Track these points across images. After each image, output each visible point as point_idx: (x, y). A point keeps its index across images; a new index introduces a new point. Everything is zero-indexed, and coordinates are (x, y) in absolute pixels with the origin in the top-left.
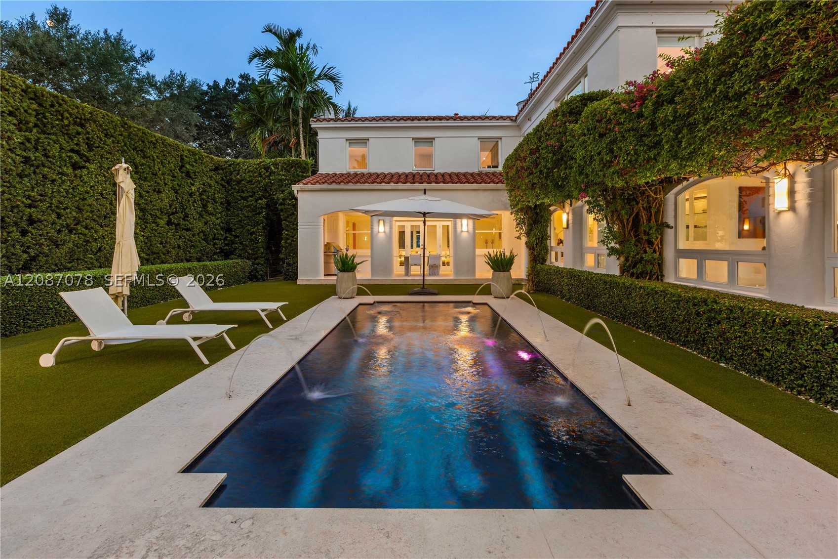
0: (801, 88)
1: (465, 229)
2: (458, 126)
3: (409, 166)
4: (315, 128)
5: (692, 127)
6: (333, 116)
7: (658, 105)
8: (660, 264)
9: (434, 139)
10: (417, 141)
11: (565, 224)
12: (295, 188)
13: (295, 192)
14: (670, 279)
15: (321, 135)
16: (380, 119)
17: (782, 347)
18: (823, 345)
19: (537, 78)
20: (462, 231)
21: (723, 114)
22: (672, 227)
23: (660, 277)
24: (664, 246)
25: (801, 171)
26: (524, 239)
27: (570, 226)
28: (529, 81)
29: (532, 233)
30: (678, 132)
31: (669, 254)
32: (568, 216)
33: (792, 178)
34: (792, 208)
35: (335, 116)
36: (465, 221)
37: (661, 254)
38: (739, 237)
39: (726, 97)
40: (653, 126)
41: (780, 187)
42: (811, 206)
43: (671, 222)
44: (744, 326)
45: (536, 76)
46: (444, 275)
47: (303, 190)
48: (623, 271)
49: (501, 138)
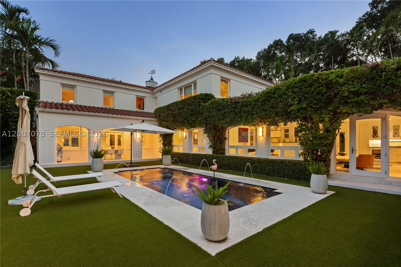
0: (280, 112)
1: (138, 137)
2: (127, 88)
3: (100, 104)
4: (37, 73)
5: (252, 115)
6: (51, 68)
7: (242, 106)
8: (224, 150)
9: (114, 92)
10: (105, 91)
11: (185, 136)
12: (37, 109)
13: (37, 112)
14: (227, 154)
15: (41, 78)
16: (85, 77)
17: (271, 167)
18: (279, 165)
19: (154, 72)
20: (136, 138)
21: (262, 113)
22: (227, 139)
23: (224, 153)
24: (225, 145)
25: (265, 126)
26: (162, 142)
27: (187, 137)
28: (151, 73)
29: (166, 139)
30: (248, 115)
31: (227, 147)
32: (186, 134)
33: (263, 128)
34: (263, 136)
35: (53, 68)
36: (138, 134)
37: (224, 147)
38: (239, 142)
39: (263, 110)
40: (240, 112)
41: (260, 130)
42: (267, 135)
43: (227, 137)
44: (261, 163)
45: (154, 71)
46: (124, 159)
47: (42, 112)
48: (213, 152)
49: (145, 97)
